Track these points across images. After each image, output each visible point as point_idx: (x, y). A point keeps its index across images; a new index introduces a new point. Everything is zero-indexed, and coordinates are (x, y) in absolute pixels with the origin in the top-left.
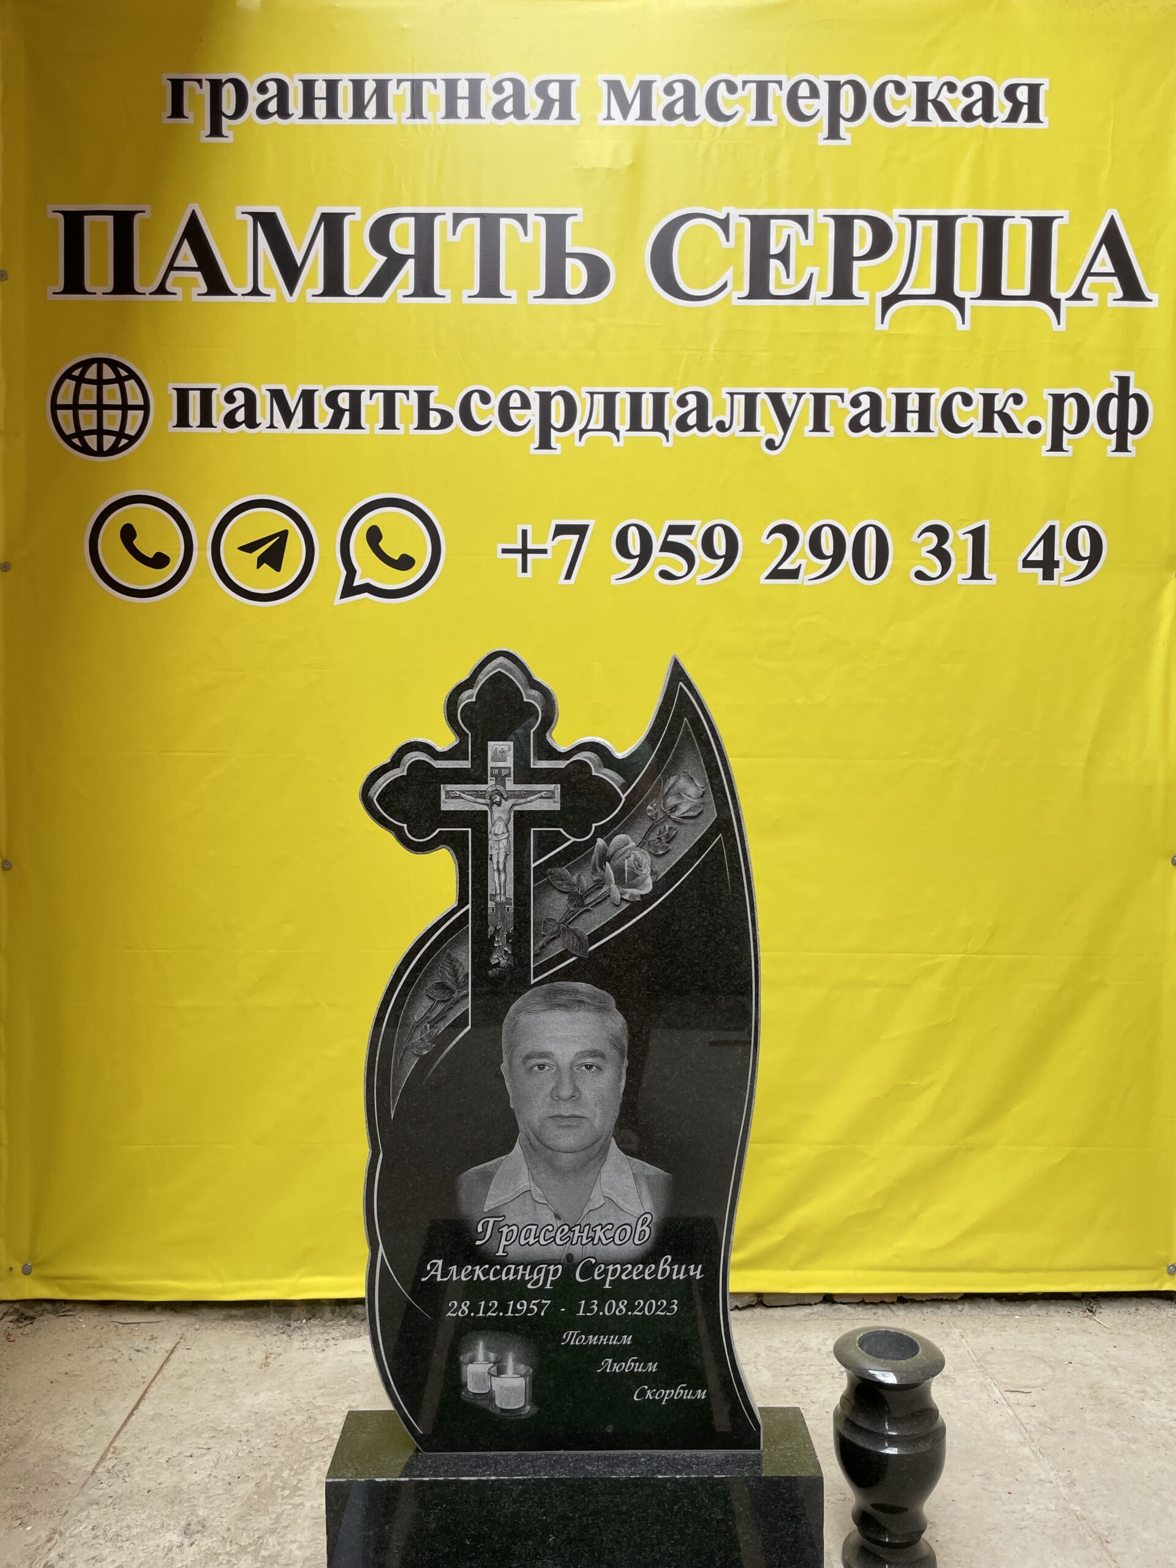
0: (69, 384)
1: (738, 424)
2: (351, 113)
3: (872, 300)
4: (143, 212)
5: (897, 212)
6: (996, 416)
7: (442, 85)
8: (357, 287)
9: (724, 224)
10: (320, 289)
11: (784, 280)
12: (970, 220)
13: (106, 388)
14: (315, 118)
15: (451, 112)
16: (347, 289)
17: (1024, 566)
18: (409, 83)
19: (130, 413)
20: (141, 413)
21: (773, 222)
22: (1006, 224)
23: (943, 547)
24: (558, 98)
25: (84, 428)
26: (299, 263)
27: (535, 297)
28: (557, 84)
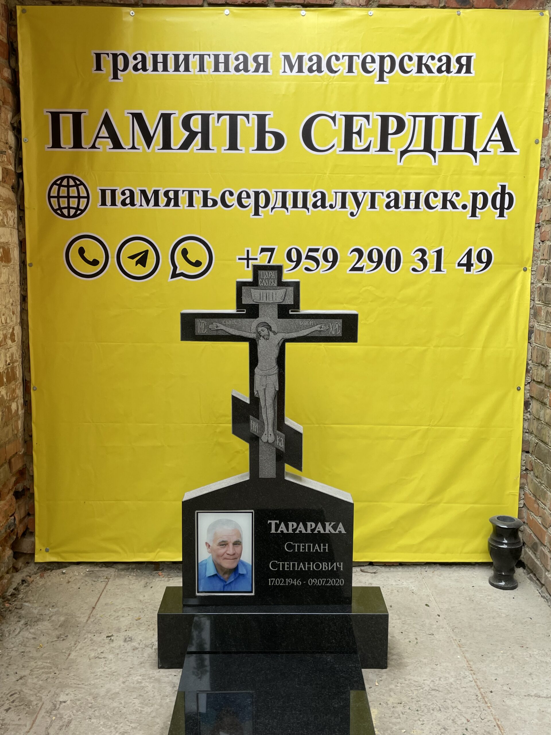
0: (56, 187)
1: (339, 205)
2: (173, 69)
3: (396, 152)
4: (85, 112)
5: (408, 113)
6: (448, 202)
7: (212, 57)
8: (177, 146)
9: (333, 119)
10: (161, 146)
11: (359, 143)
13: (71, 189)
14: (158, 71)
15: (217, 69)
16: (172, 147)
17: (458, 266)
18: (198, 56)
19: (81, 199)
20: (86, 200)
21: (354, 118)
22: (455, 118)
23: (424, 258)
24: (262, 63)
25: (62, 206)
26: (152, 135)
27: (252, 150)
28: (262, 57)
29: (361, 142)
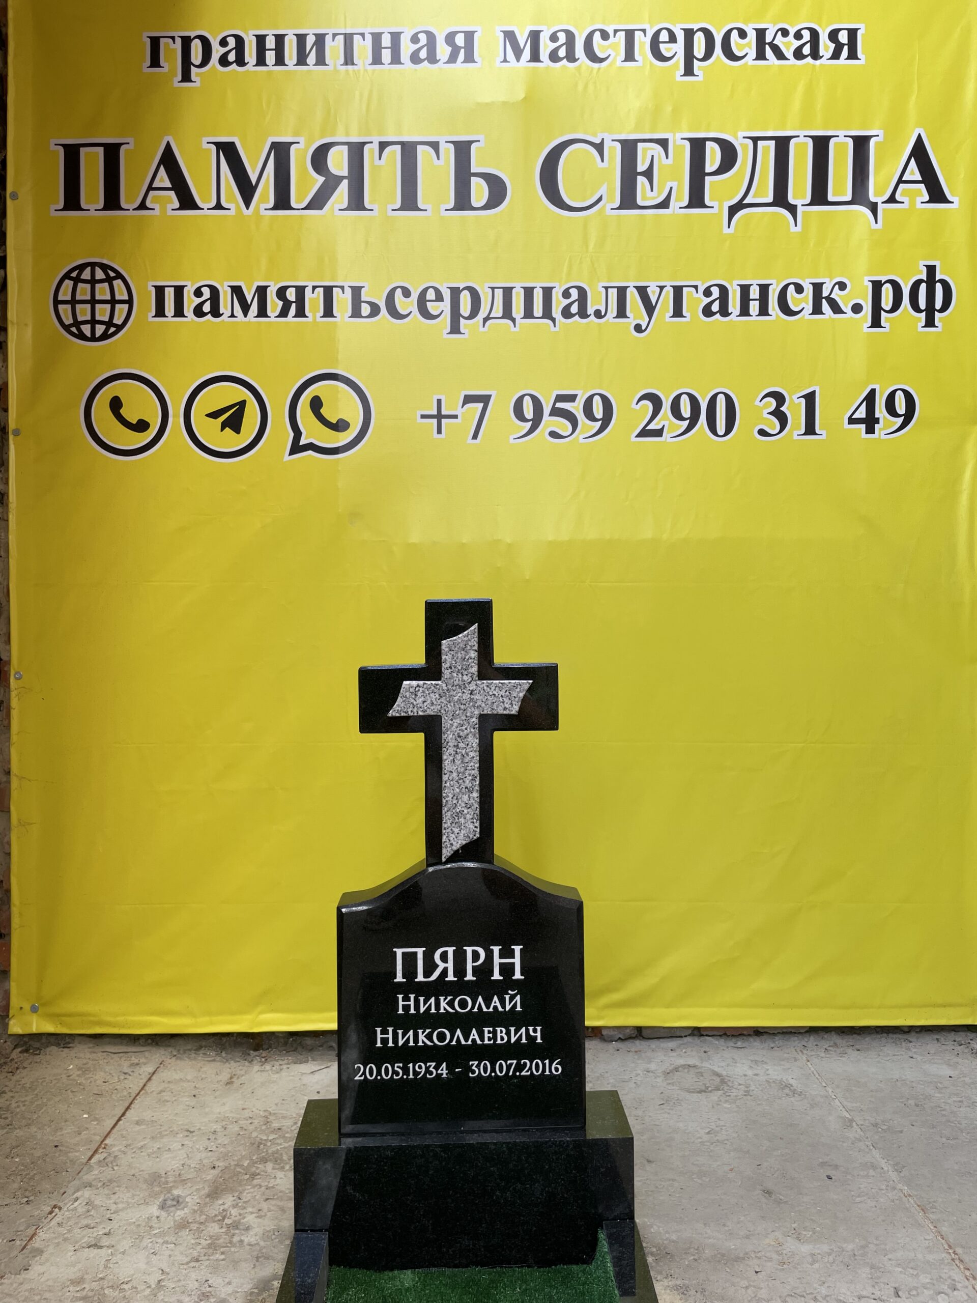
0: (68, 284)
1: (612, 312)
2: (295, 61)
3: (721, 209)
4: (128, 144)
5: (741, 134)
6: (824, 301)
7: (369, 38)
8: (301, 202)
9: (599, 147)
10: (271, 204)
11: (649, 194)
12: (802, 139)
13: (98, 286)
14: (266, 65)
16: (293, 204)
17: (850, 423)
18: (342, 36)
19: (118, 306)
20: (126, 306)
21: (639, 144)
22: (832, 142)
23: (781, 409)
24: (463, 45)
25: (80, 319)
26: (254, 183)
27: (446, 210)
28: (463, 35)
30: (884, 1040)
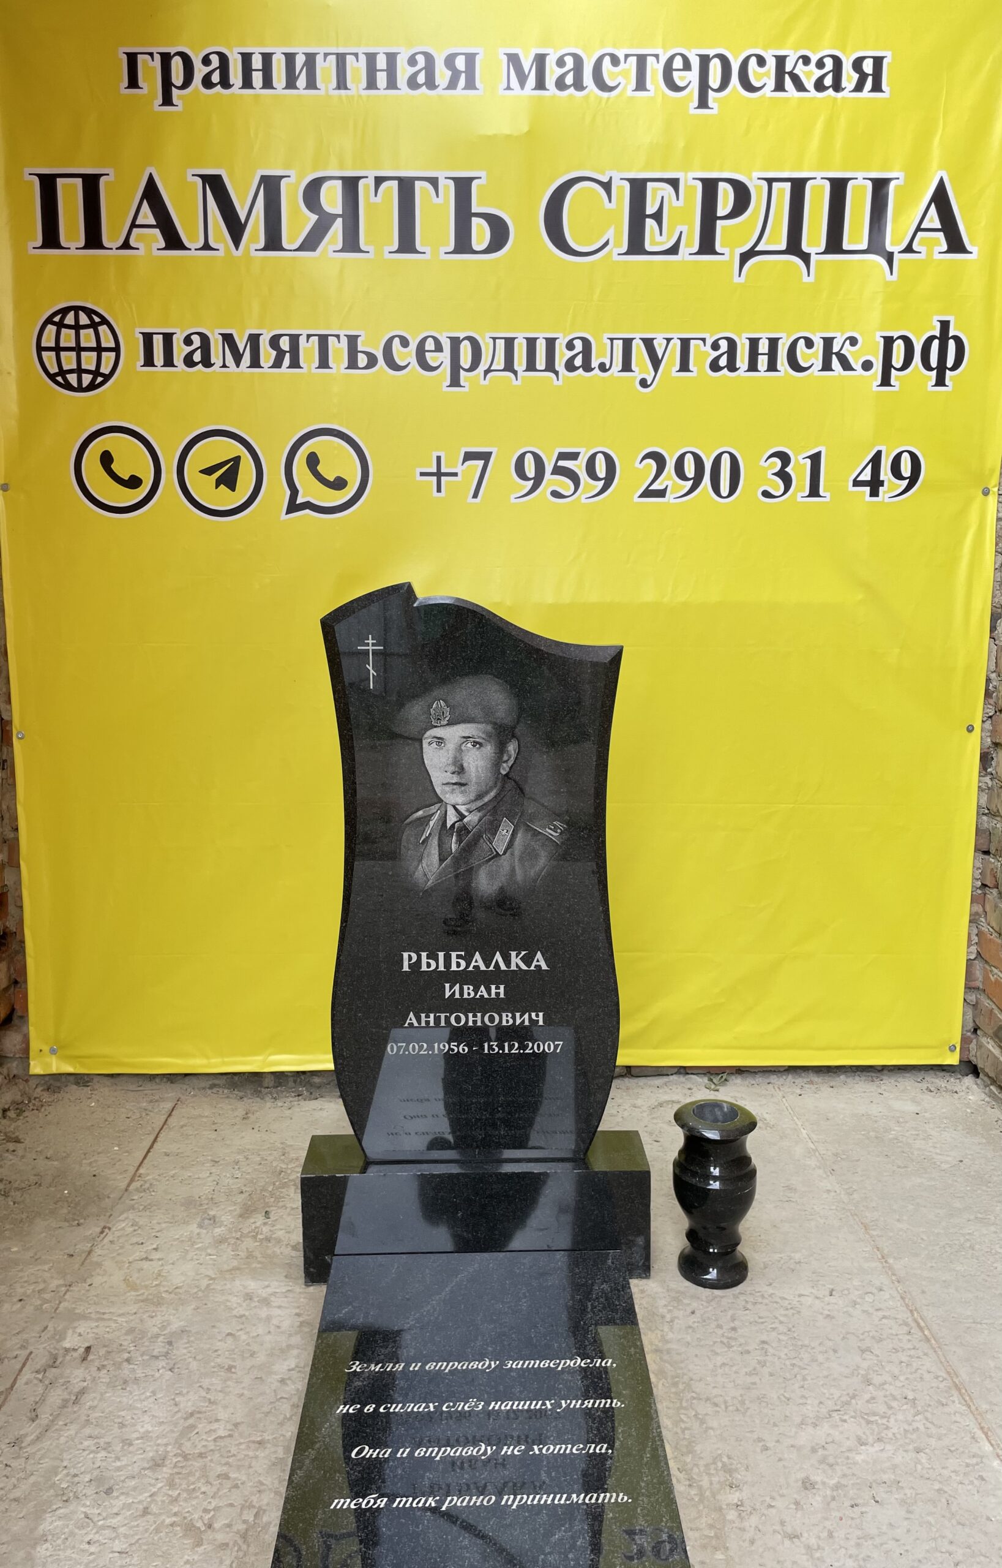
1: (617, 366)
2: (284, 84)
3: (732, 255)
4: (108, 175)
5: (756, 174)
6: (834, 356)
7: (363, 59)
8: (294, 243)
9: (607, 186)
10: (262, 244)
11: (658, 238)
12: (818, 182)
13: (82, 332)
14: (253, 88)
15: (372, 84)
16: (285, 245)
17: (854, 485)
18: (335, 56)
19: (104, 354)
20: (113, 355)
21: (648, 184)
22: (850, 184)
23: (786, 470)
24: (464, 70)
25: (65, 368)
26: (243, 221)
27: (446, 253)
28: (464, 57)
29: (661, 234)
30: (857, 1078)
